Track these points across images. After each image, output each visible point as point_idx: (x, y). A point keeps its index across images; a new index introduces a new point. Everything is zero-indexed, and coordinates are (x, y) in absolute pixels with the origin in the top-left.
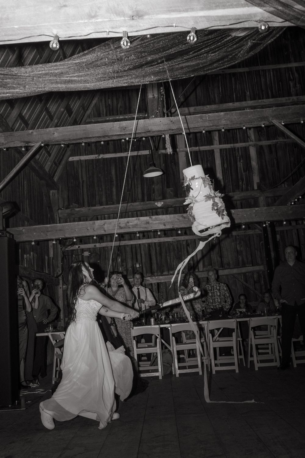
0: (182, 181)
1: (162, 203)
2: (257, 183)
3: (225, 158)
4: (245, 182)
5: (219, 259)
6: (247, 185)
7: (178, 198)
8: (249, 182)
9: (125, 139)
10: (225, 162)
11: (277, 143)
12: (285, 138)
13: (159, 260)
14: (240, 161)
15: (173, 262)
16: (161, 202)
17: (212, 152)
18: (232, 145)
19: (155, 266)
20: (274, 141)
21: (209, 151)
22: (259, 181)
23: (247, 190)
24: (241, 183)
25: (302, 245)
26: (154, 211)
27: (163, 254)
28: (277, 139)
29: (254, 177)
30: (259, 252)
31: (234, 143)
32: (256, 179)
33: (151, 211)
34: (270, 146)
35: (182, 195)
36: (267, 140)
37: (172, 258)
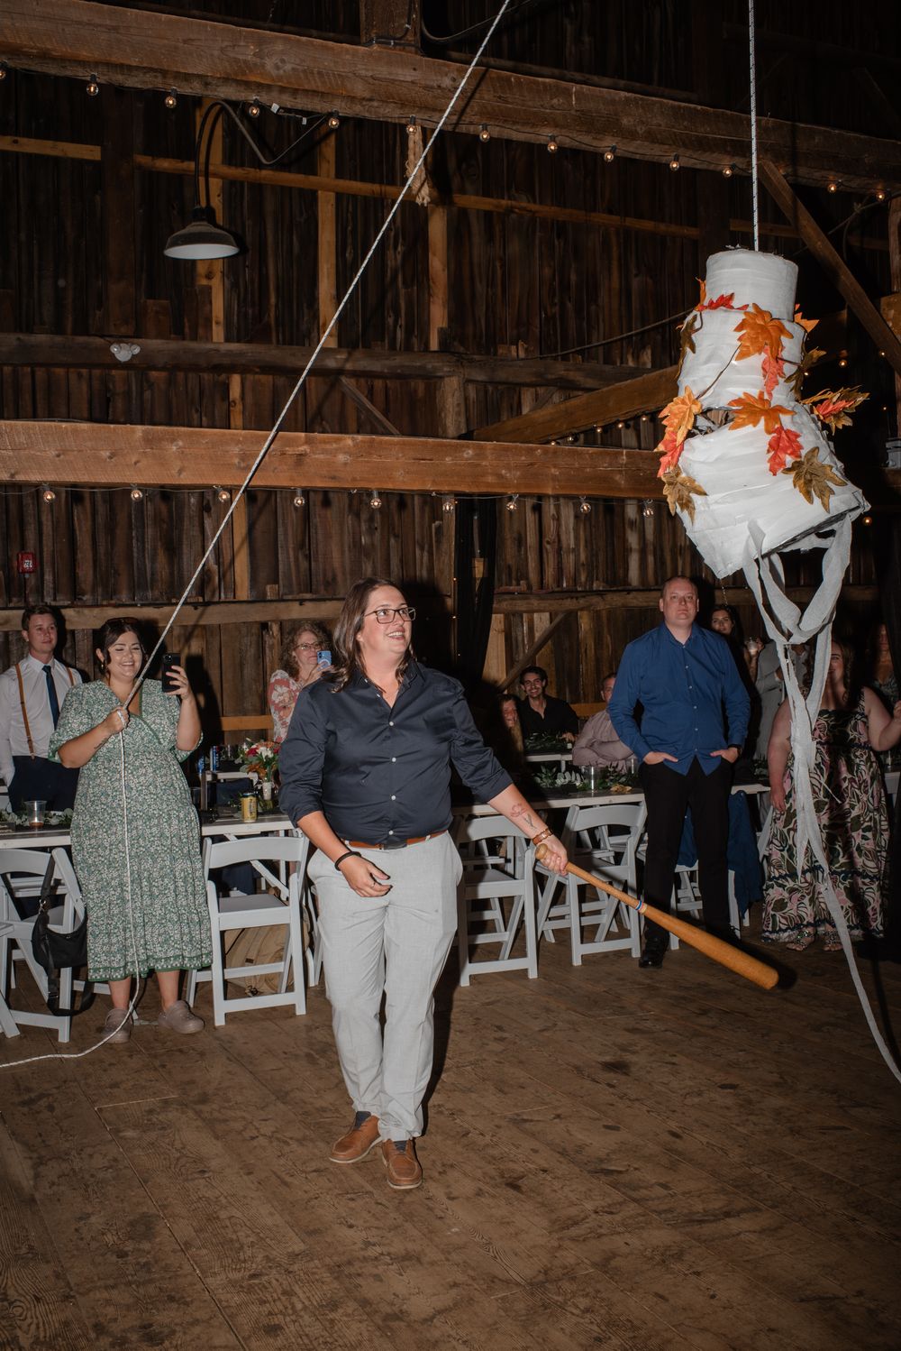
0: (204, 282)
1: (137, 350)
2: (441, 331)
3: (349, 228)
4: (402, 321)
5: (304, 564)
6: (409, 332)
7: (184, 339)
8: (417, 325)
9: (264, 109)
10: (349, 241)
11: (510, 210)
12: (535, 202)
13: (102, 550)
14: (395, 248)
15: (153, 560)
16: (133, 344)
17: (310, 198)
18: (376, 188)
19: (86, 572)
20: (504, 202)
21: (301, 191)
22: (445, 325)
23: (408, 348)
24: (391, 321)
25: (548, 543)
26: (97, 372)
27: (118, 531)
28: (509, 199)
29: (432, 307)
30: (426, 554)
31: (381, 183)
32: (438, 316)
33: (84, 371)
34: (488, 215)
35: (201, 331)
36: (484, 196)
37: (148, 546)
